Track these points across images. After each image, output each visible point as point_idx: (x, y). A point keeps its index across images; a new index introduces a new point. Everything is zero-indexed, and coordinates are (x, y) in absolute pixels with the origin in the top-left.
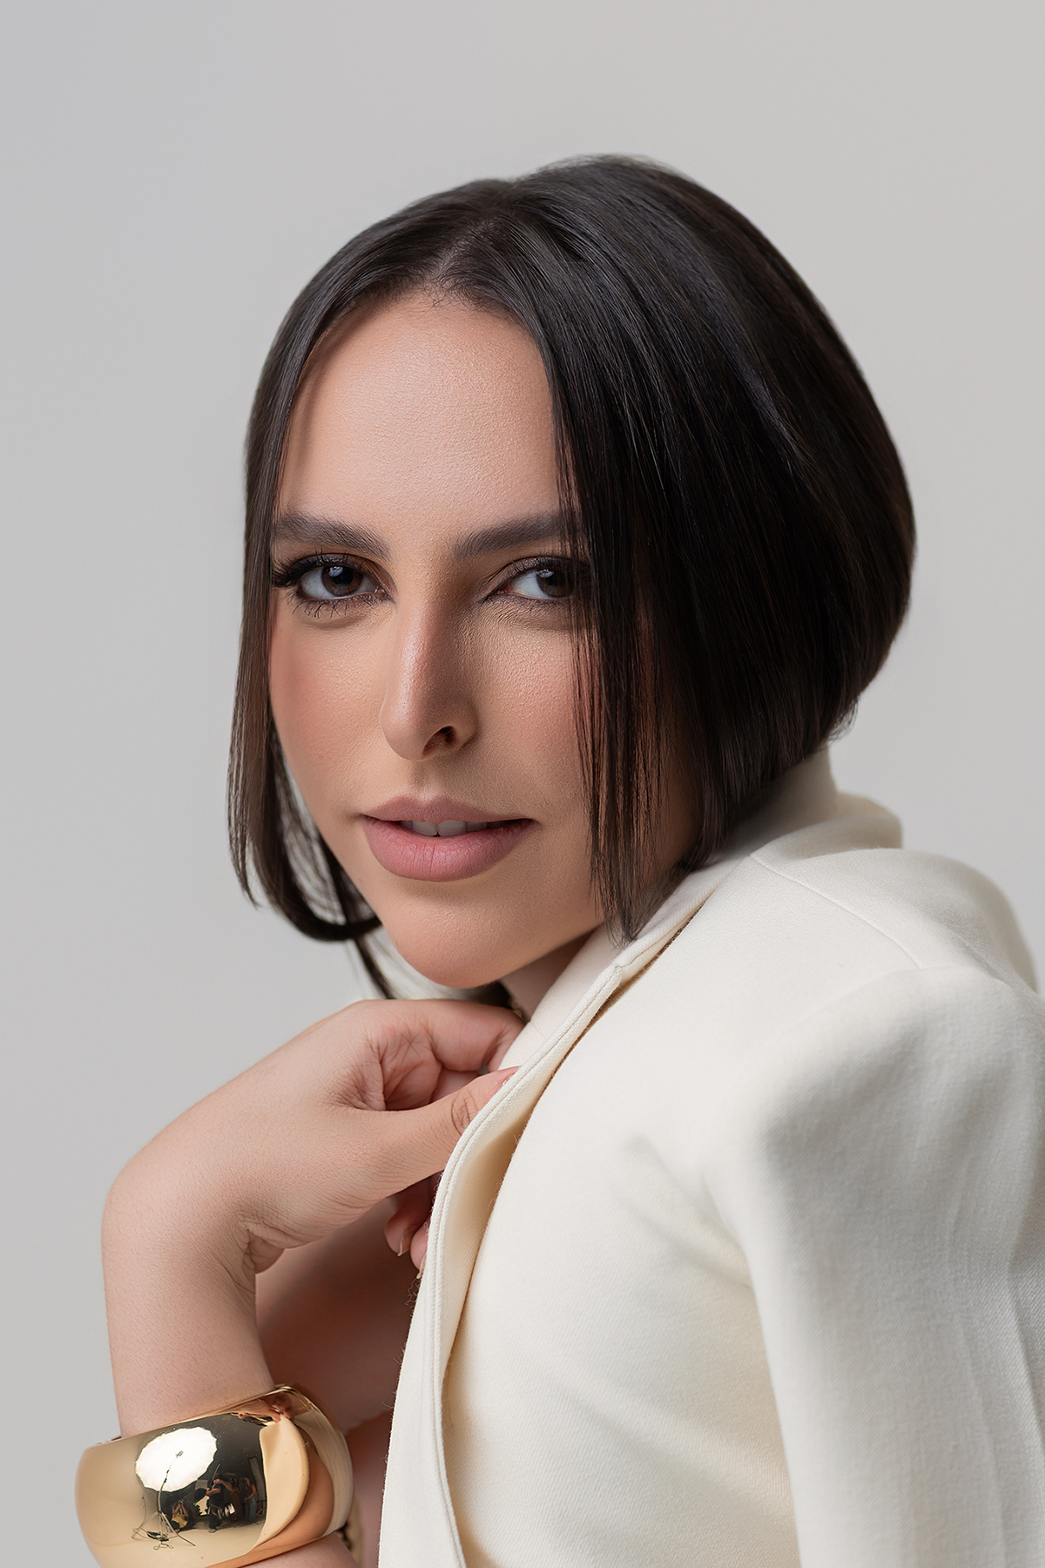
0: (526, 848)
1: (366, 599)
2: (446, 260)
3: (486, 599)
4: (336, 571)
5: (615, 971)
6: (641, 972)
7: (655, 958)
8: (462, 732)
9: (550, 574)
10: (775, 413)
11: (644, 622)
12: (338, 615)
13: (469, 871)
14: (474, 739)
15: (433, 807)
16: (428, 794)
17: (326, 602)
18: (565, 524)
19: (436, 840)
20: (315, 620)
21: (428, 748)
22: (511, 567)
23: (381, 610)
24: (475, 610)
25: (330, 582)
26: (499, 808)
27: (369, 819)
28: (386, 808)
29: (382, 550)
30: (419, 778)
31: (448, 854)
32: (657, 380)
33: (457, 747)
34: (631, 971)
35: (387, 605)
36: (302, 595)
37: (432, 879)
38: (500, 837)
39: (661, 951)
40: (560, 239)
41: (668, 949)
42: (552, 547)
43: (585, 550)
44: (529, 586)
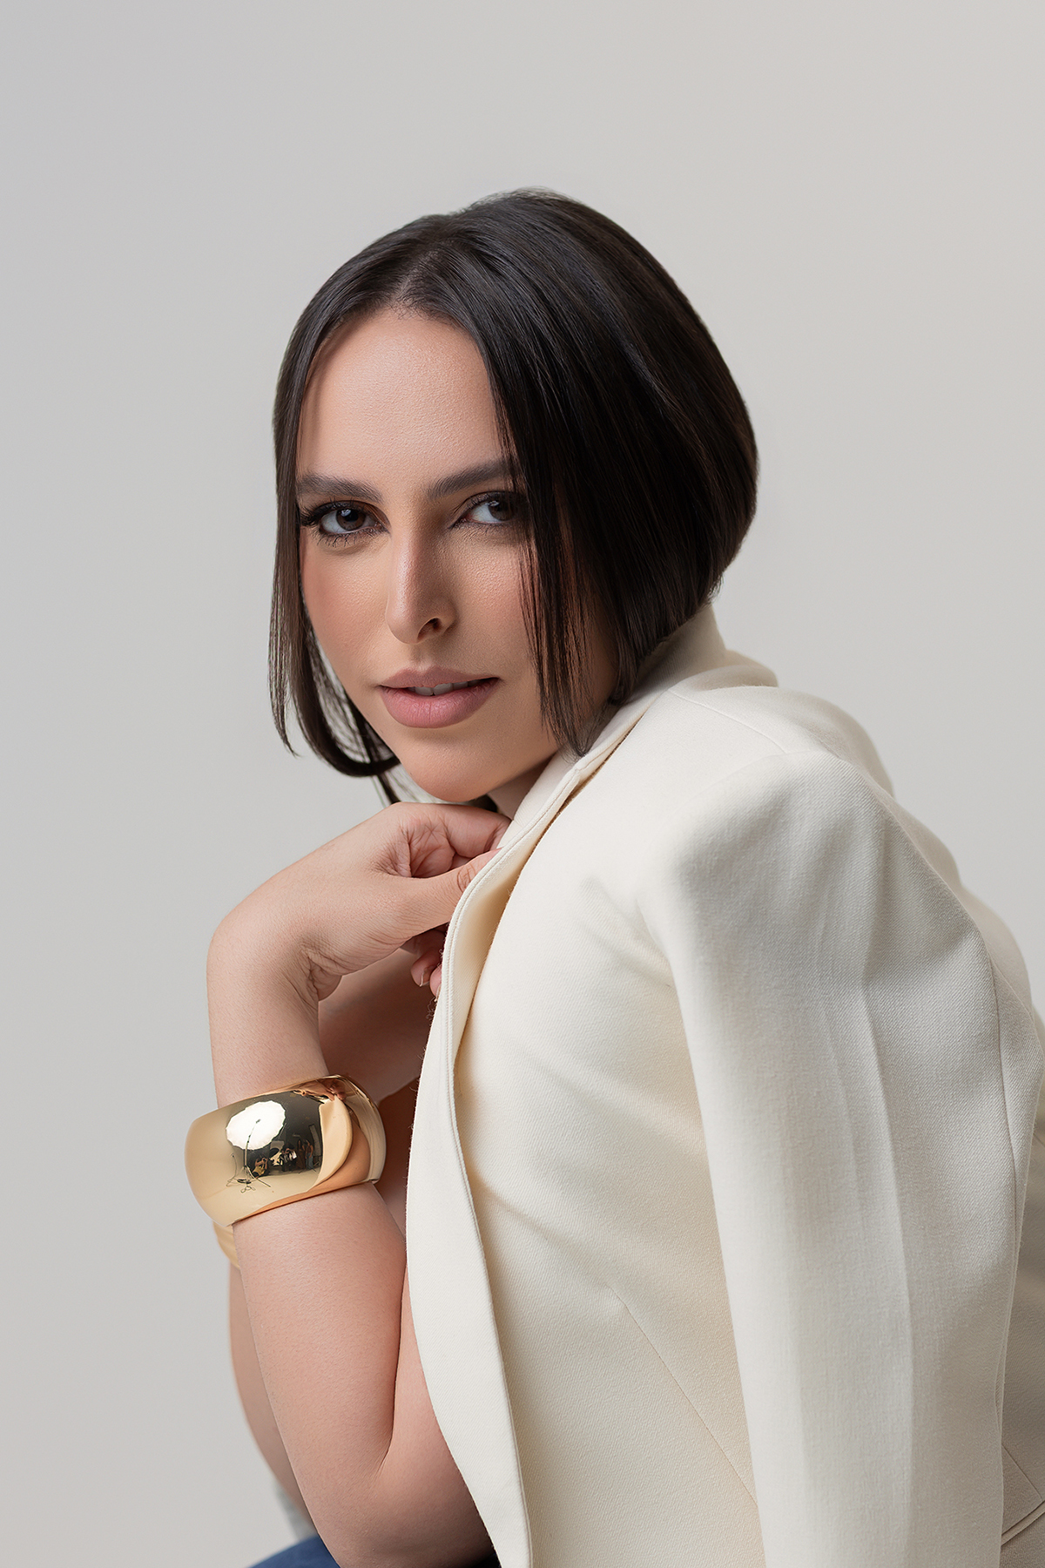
0: (495, 701)
1: (369, 532)
2: (405, 285)
3: (454, 526)
4: (347, 513)
5: (575, 773)
6: (594, 774)
7: (603, 763)
8: (445, 621)
9: (497, 503)
10: (649, 375)
11: (565, 533)
12: (350, 544)
13: (456, 718)
14: (453, 627)
15: (428, 675)
16: (424, 667)
17: (341, 536)
18: (509, 468)
19: (432, 699)
20: (334, 549)
21: (421, 635)
22: (470, 501)
23: (380, 539)
24: (447, 534)
25: (342, 520)
26: (475, 670)
27: (384, 688)
28: (395, 678)
29: (377, 497)
30: (417, 657)
31: (440, 707)
32: (561, 360)
33: (442, 631)
34: (587, 773)
35: (385, 535)
36: (322, 531)
37: (431, 727)
38: (475, 693)
39: (607, 759)
40: (485, 261)
41: (612, 756)
42: (500, 484)
43: (523, 485)
44: (484, 514)
